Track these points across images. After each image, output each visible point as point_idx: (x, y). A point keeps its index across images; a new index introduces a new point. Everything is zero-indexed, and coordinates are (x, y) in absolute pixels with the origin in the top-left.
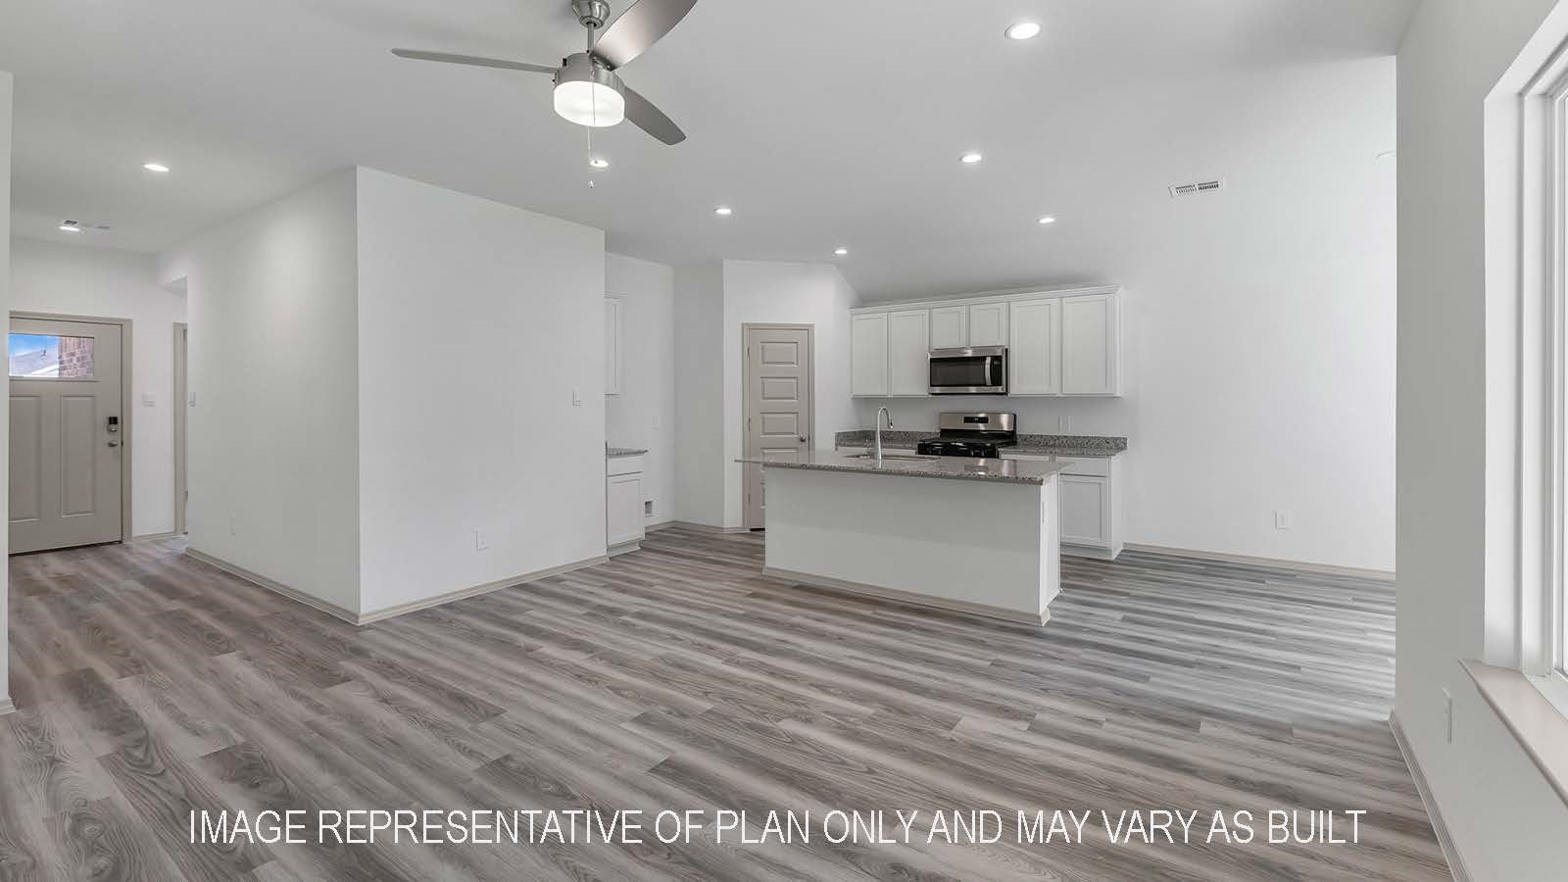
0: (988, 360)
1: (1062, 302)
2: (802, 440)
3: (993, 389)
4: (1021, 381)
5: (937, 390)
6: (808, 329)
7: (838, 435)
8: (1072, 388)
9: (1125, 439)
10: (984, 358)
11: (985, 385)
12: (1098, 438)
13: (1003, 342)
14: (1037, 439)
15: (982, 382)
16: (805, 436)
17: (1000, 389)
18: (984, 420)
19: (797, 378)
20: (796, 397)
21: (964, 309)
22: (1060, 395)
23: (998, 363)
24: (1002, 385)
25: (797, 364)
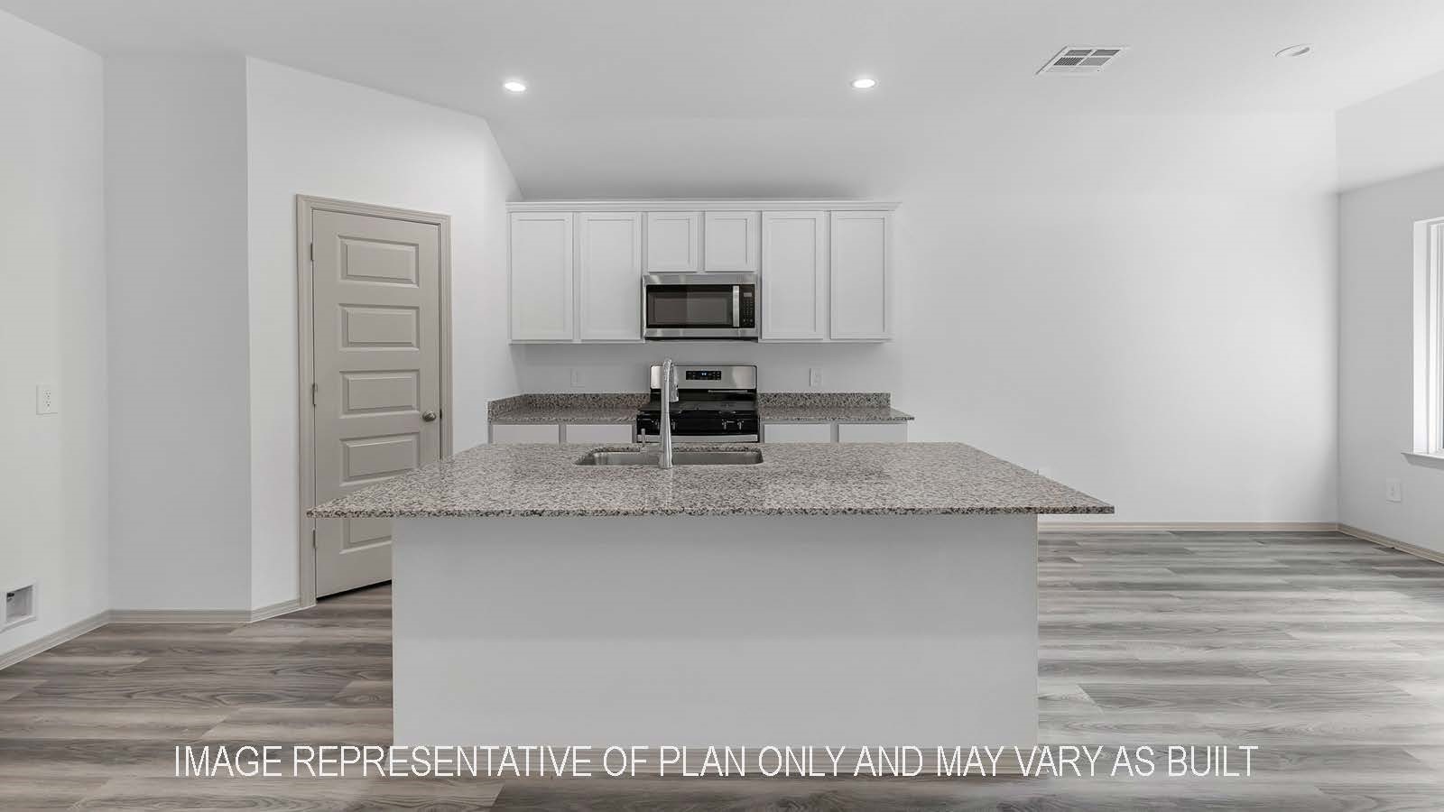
0: (736, 291)
1: (830, 215)
2: (428, 419)
3: (740, 332)
4: (775, 322)
5: (659, 332)
6: (437, 224)
7: (493, 405)
8: (842, 331)
9: (888, 395)
10: (729, 288)
11: (731, 326)
12: (859, 395)
13: (751, 266)
14: (785, 399)
15: (724, 321)
16: (433, 411)
17: (749, 332)
18: (715, 375)
19: (417, 308)
20: (414, 342)
21: (695, 217)
22: (826, 340)
23: (749, 295)
24: (754, 327)
25: (418, 284)
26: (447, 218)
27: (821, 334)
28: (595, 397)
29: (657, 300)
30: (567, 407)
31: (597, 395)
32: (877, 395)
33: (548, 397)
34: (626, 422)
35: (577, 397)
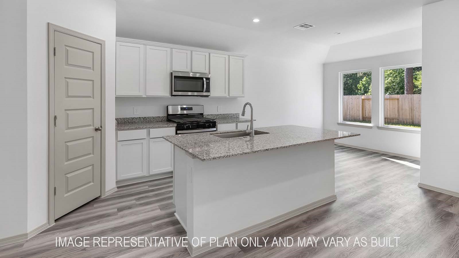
0: (205, 80)
1: (229, 57)
2: (97, 130)
3: (204, 94)
4: (216, 90)
6: (101, 44)
9: (239, 114)
10: (202, 78)
11: (202, 91)
12: (231, 114)
13: (207, 71)
14: (210, 116)
15: (200, 90)
16: (99, 126)
17: (207, 94)
18: (191, 109)
19: (93, 81)
20: (92, 96)
21: (189, 53)
22: (228, 97)
23: (208, 81)
24: (209, 92)
25: (93, 70)
26: (104, 41)
27: (226, 95)
28: (144, 118)
29: (177, 82)
30: (132, 123)
31: (145, 118)
32: (236, 114)
33: (124, 119)
34: (173, 127)
35: (136, 118)
